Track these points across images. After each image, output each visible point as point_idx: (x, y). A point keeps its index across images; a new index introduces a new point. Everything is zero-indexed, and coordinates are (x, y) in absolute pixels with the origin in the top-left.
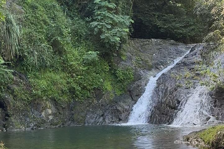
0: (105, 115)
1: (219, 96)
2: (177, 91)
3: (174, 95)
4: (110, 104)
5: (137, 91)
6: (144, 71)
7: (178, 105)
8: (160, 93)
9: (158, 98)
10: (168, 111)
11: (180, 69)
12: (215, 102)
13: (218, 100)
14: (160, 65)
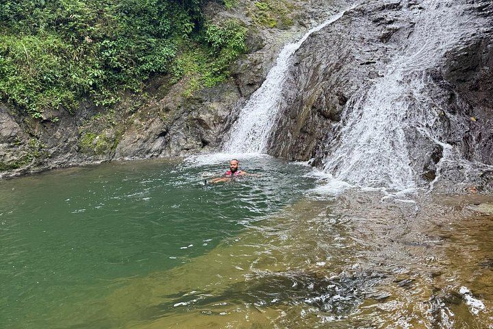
0: (172, 132)
1: (459, 81)
2: (341, 71)
3: (333, 83)
4: (185, 106)
5: (252, 74)
6: (272, 30)
7: (341, 107)
8: (302, 77)
9: (296, 90)
10: (315, 125)
11: (350, 23)
12: (451, 98)
13: (459, 92)
14: (309, 18)
